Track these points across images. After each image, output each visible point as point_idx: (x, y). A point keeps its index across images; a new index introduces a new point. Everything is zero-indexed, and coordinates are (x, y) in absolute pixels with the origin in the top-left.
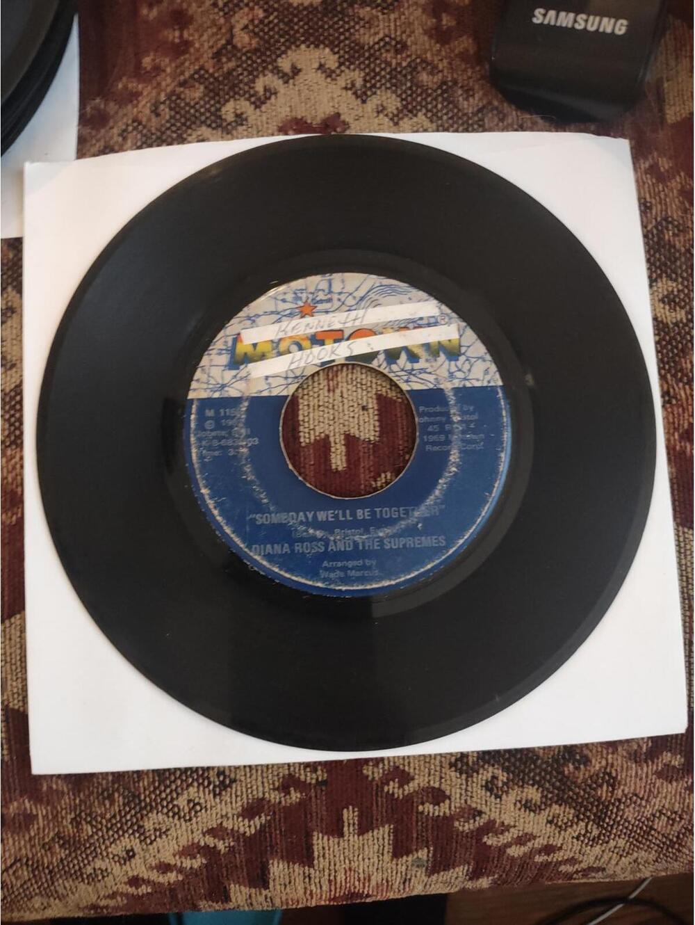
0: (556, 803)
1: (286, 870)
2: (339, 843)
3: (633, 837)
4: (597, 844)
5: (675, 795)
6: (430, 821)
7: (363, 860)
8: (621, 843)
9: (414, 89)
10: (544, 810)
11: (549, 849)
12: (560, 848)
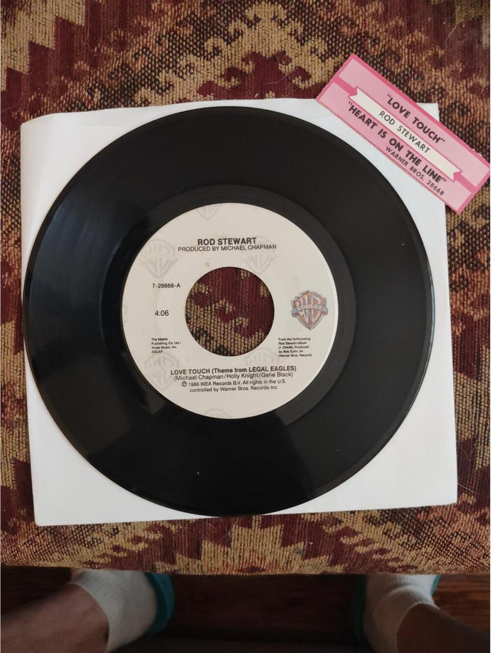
0: (390, 520)
1: (213, 548)
2: (248, 532)
3: (437, 547)
4: (414, 549)
5: (468, 523)
6: (308, 525)
7: (262, 545)
8: (430, 550)
9: (338, 37)
10: (382, 524)
11: (382, 551)
12: (391, 551)
